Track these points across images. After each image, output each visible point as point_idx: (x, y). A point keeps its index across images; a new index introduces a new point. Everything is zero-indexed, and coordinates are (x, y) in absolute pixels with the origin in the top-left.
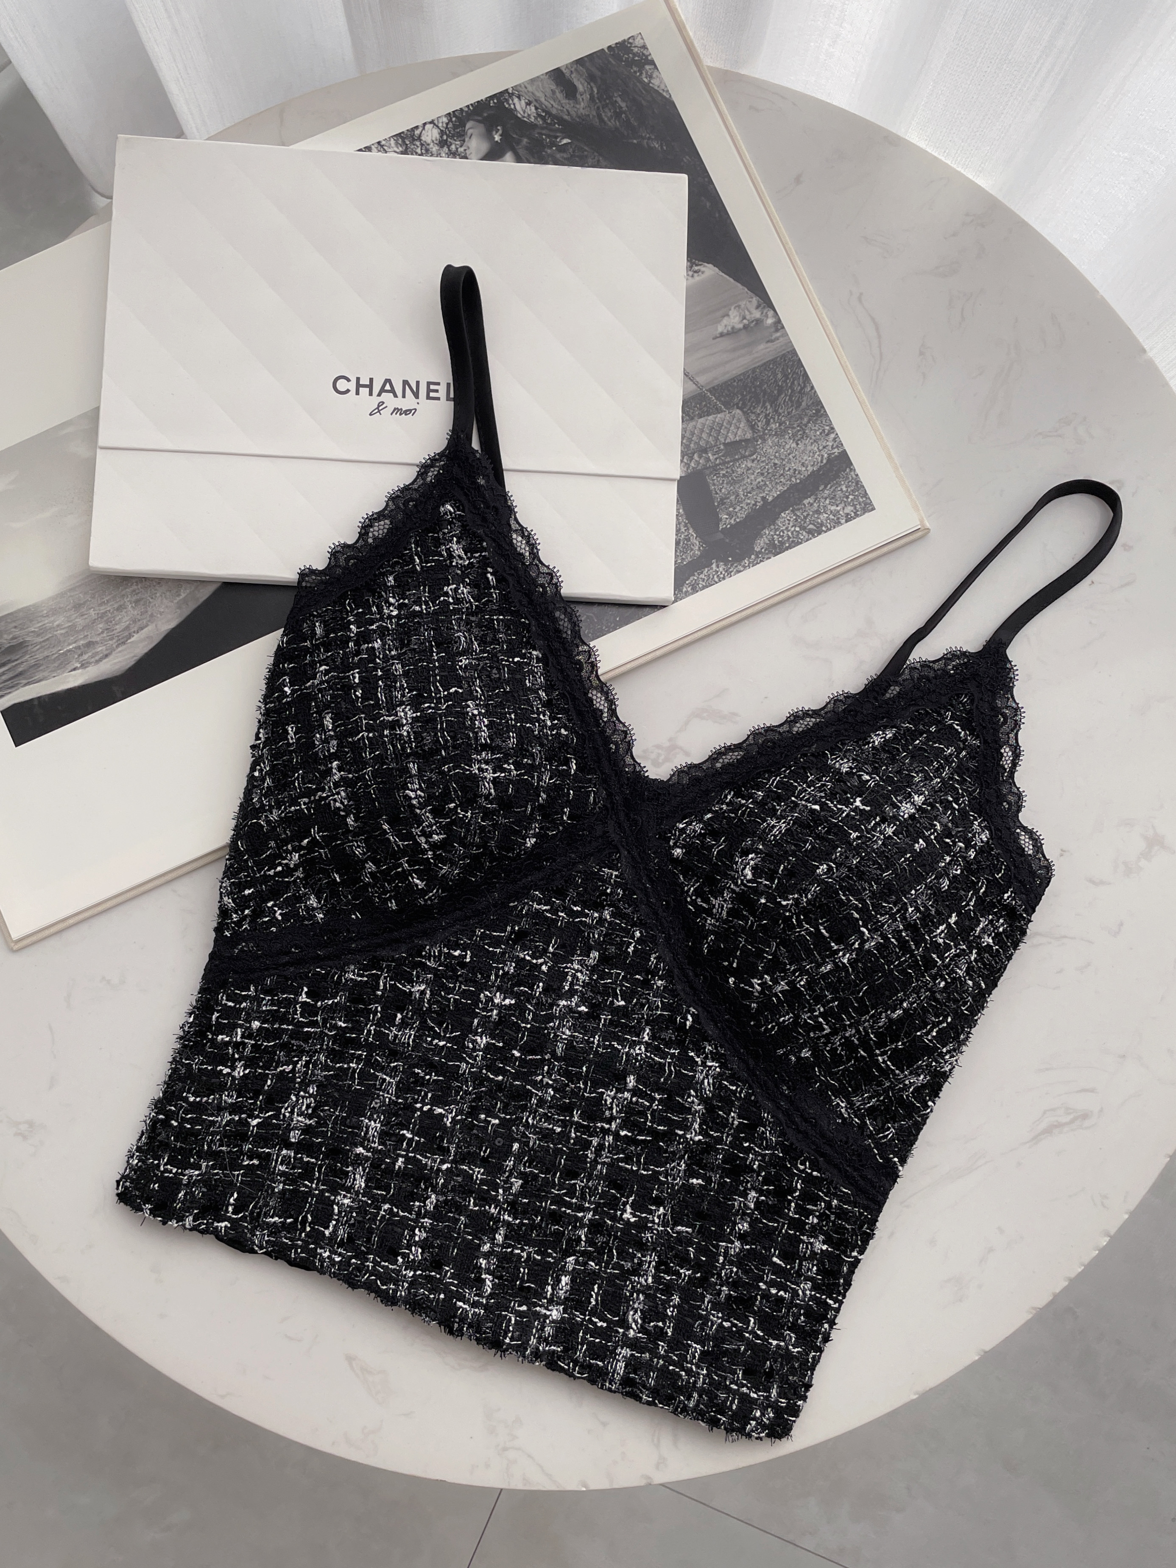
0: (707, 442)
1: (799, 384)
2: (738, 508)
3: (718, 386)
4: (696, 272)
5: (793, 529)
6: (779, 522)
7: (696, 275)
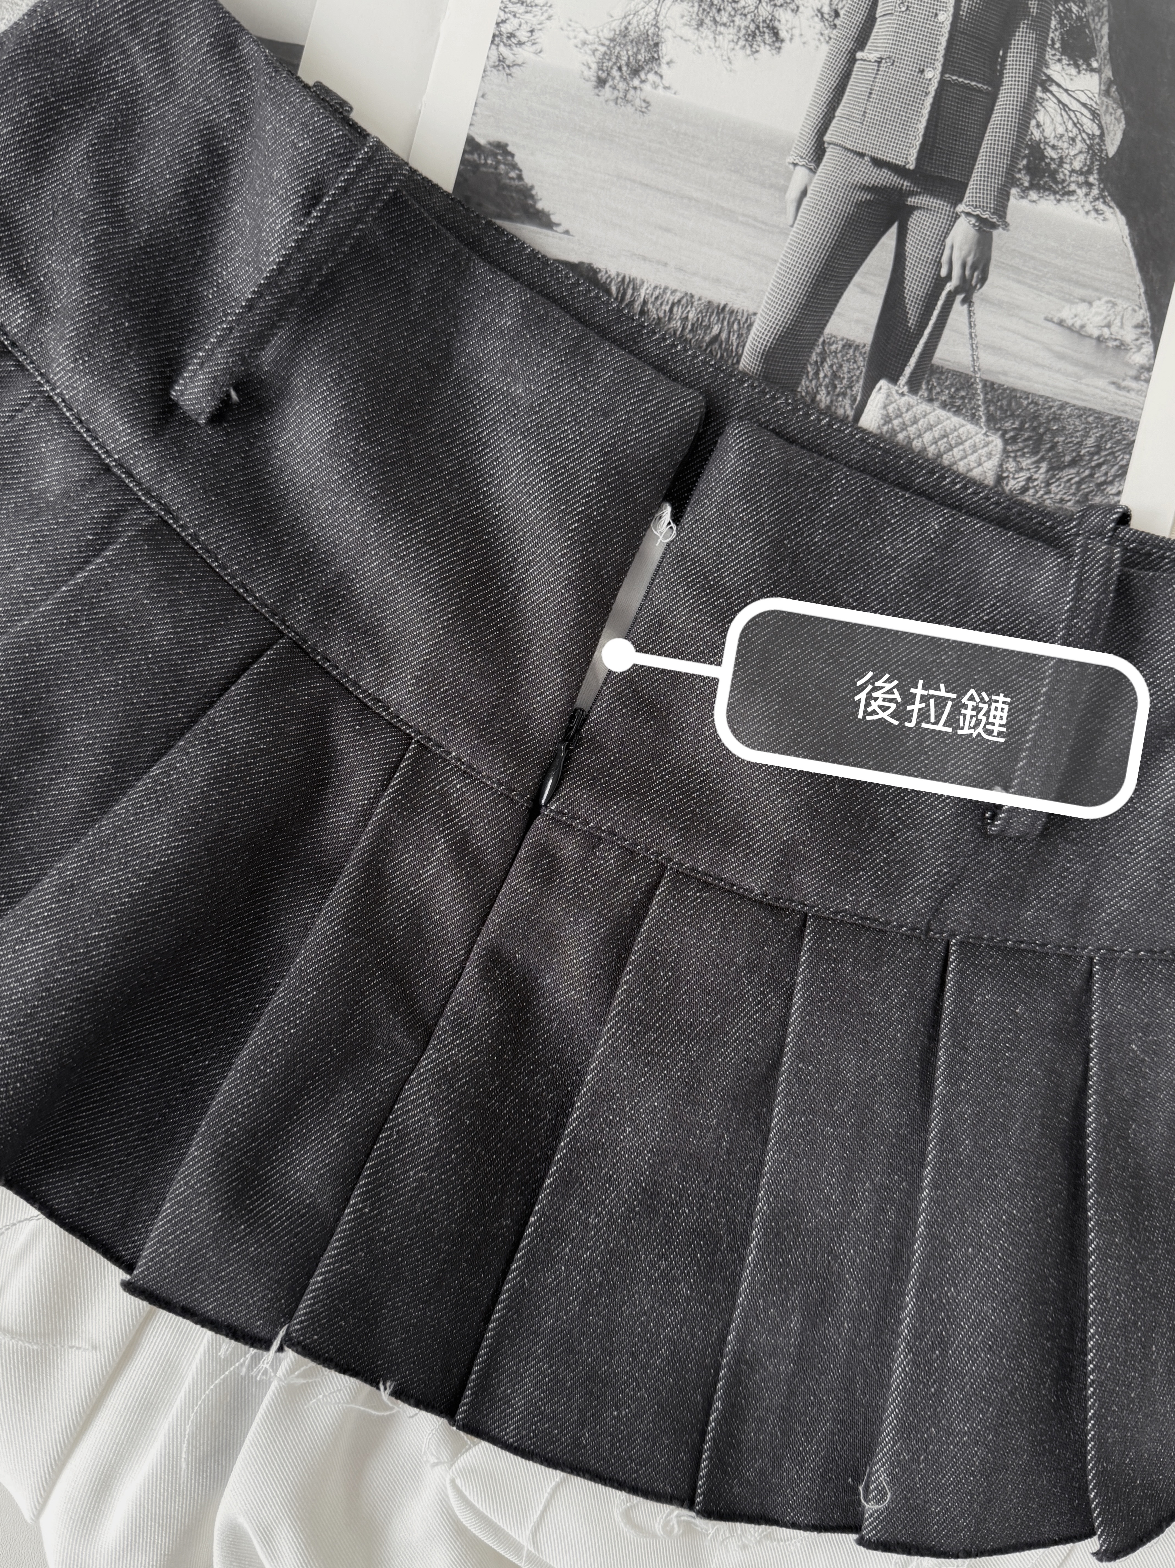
1: (1106, 474)
3: (1000, 385)
4: (1096, 211)
7: (1093, 214)
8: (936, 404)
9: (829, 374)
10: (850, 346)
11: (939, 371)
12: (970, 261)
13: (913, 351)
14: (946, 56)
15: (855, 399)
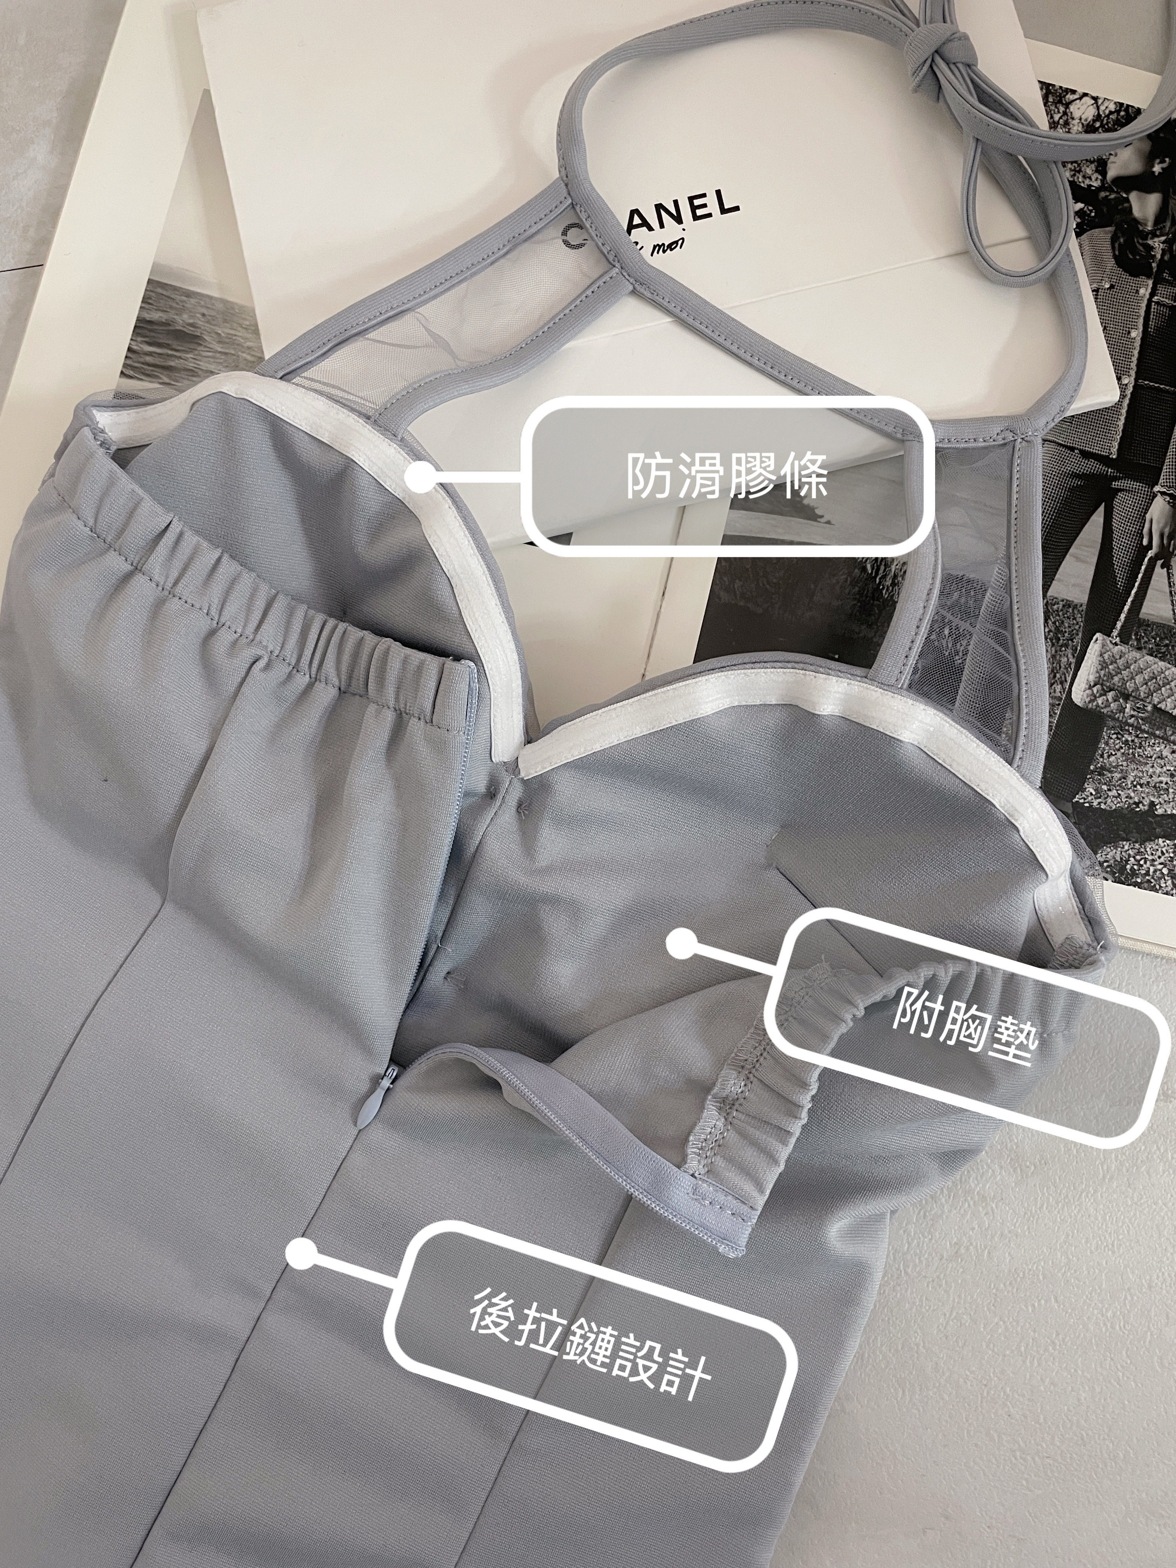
0: (1137, 689)
2: (1114, 793)
5: (1160, 867)
6: (1149, 846)
8: (1144, 651)
9: (1053, 629)
10: (1069, 606)
11: (1146, 624)
12: (1167, 531)
13: (1123, 608)
14: (1138, 365)
15: (1076, 649)
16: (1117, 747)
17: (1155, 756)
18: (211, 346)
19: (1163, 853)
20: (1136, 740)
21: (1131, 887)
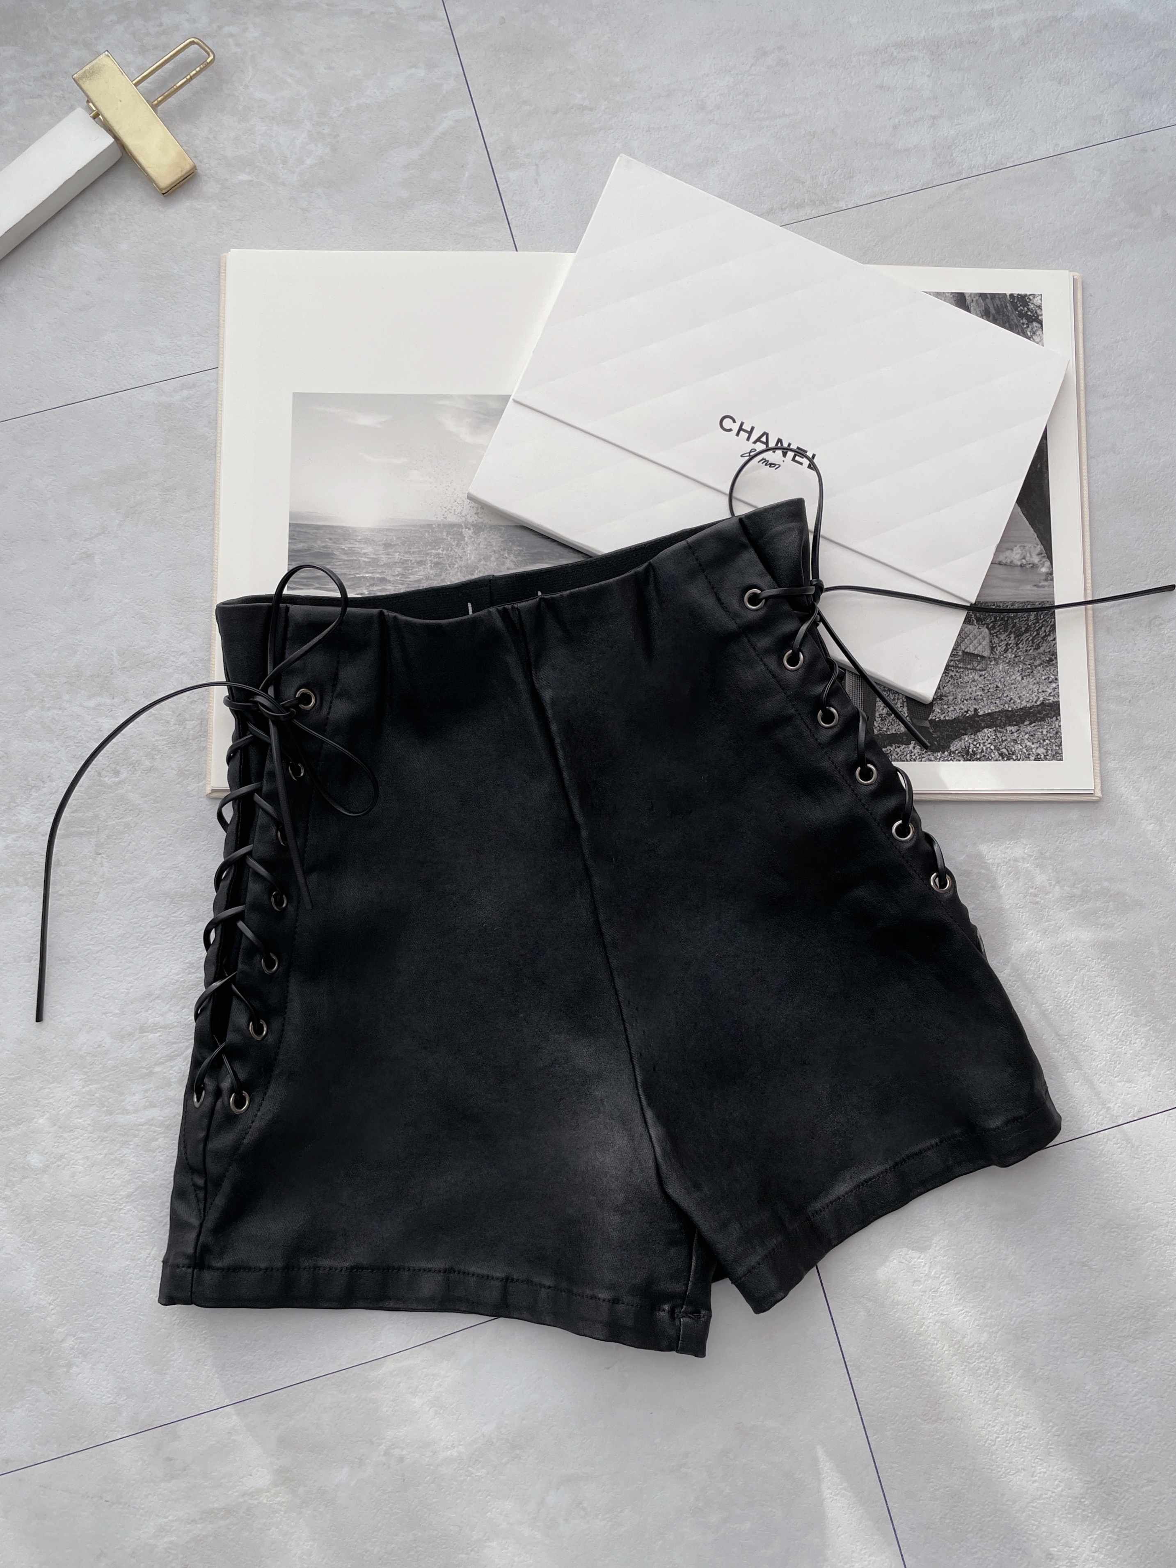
2: (952, 708)
5: (989, 746)
6: (979, 734)
16: (947, 681)
17: (970, 681)
18: (340, 558)
19: (988, 737)
20: (957, 674)
21: (975, 762)
